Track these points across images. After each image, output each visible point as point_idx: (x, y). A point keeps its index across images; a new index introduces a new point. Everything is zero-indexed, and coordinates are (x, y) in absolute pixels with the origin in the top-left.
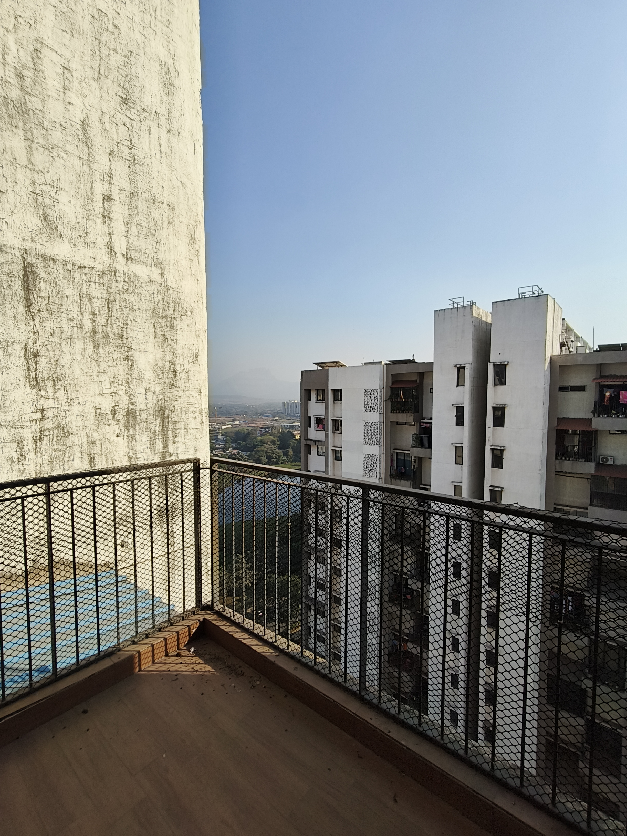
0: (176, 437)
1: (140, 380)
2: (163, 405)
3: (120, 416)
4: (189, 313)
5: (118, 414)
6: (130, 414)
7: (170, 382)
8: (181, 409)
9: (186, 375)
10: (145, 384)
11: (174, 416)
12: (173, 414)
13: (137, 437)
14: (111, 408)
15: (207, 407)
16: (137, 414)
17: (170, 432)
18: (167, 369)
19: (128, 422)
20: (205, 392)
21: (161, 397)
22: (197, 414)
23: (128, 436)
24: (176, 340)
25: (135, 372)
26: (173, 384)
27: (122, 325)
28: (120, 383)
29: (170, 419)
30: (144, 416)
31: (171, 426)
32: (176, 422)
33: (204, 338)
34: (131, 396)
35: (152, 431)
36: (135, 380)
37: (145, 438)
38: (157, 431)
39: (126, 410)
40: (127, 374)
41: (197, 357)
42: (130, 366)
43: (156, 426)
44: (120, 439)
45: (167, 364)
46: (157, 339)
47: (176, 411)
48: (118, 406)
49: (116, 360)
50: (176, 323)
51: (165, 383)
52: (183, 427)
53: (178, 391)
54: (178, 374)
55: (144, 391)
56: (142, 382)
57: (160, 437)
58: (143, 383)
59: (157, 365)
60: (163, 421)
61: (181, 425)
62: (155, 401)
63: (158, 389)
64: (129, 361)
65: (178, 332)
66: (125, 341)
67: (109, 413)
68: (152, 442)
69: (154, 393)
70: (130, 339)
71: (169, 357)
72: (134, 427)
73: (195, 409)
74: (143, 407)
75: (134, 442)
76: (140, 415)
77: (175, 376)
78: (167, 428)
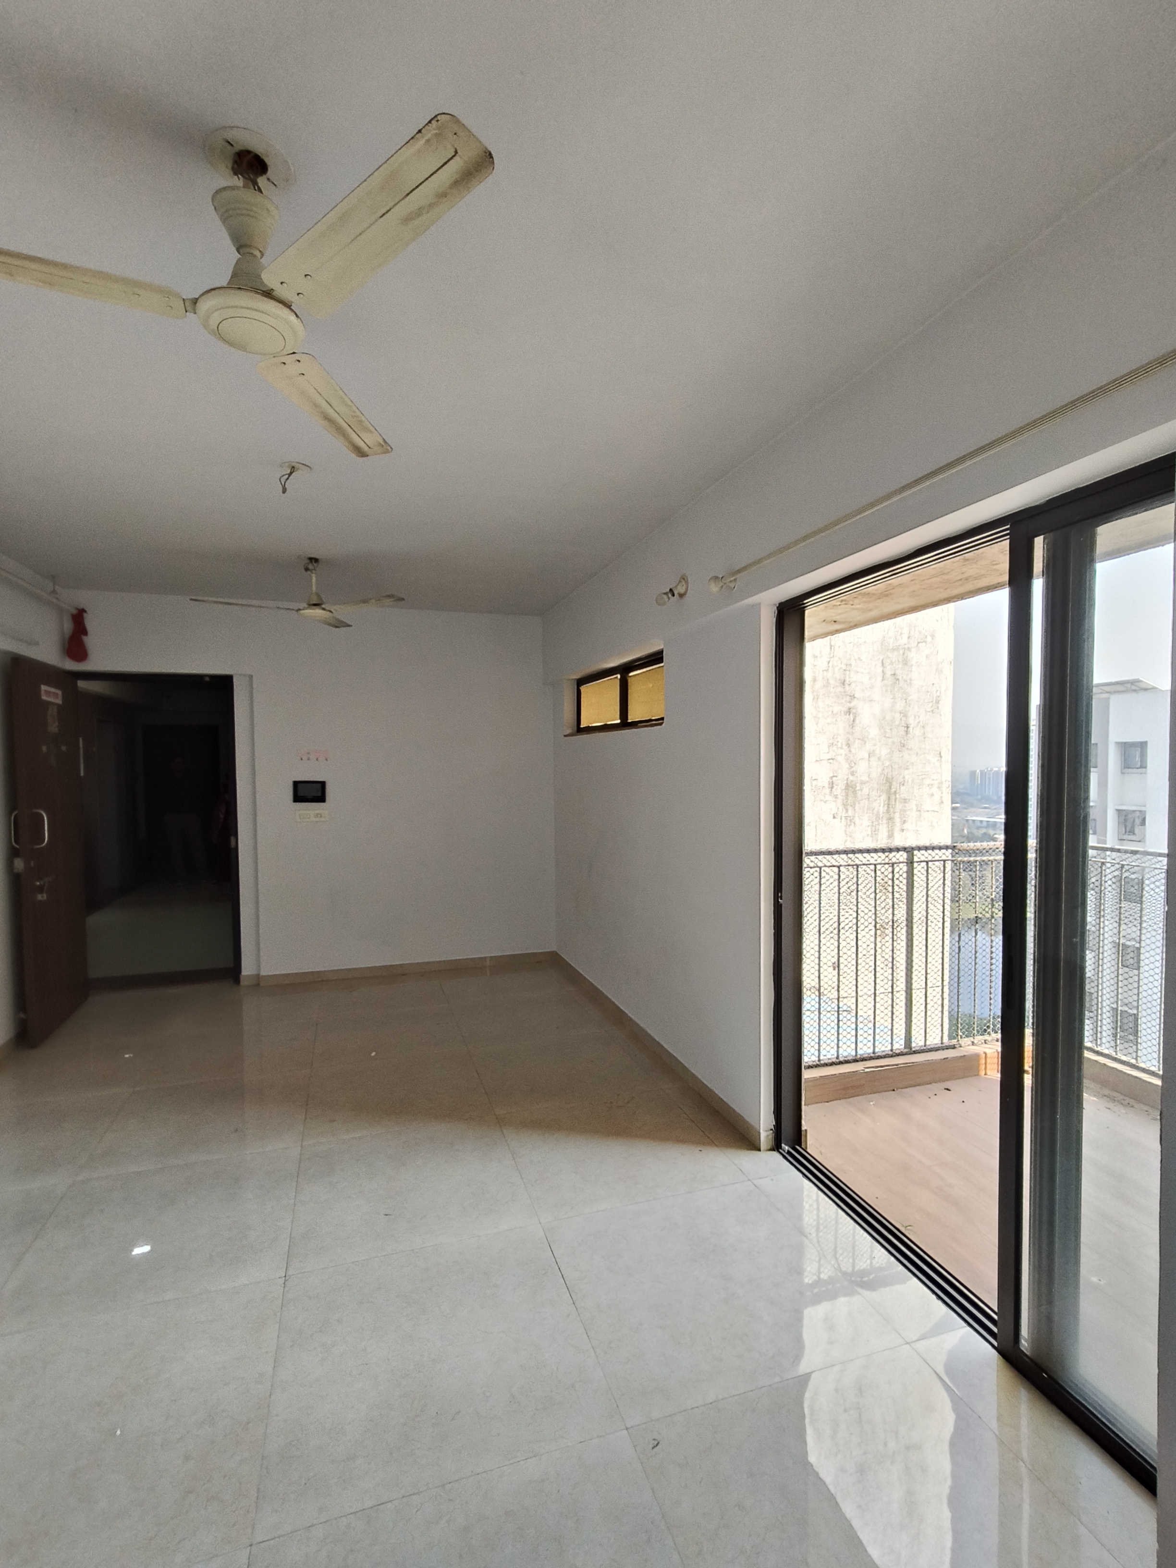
0: (904, 822)
1: (863, 740)
2: (889, 776)
3: (839, 790)
4: (929, 639)
5: (835, 787)
6: (850, 787)
7: (900, 742)
8: (913, 780)
9: (922, 731)
10: (869, 746)
11: (903, 792)
12: (902, 788)
13: (857, 819)
14: (829, 780)
15: (950, 779)
16: (858, 788)
17: (897, 815)
18: (897, 723)
19: (847, 799)
20: (947, 756)
21: (887, 763)
22: (934, 790)
23: (846, 817)
24: (911, 679)
25: (857, 729)
26: (904, 746)
27: (844, 667)
28: (839, 745)
29: (897, 796)
30: (866, 791)
31: (899, 806)
32: (905, 800)
33: (948, 672)
34: (852, 763)
35: (875, 811)
36: (857, 741)
37: (866, 822)
38: (881, 813)
39: (845, 782)
40: (848, 733)
41: (938, 702)
42: (851, 722)
43: (880, 806)
44: (837, 821)
45: (897, 716)
46: (885, 682)
47: (906, 784)
48: (836, 776)
49: (837, 714)
50: (911, 655)
51: (893, 743)
52: (915, 808)
53: (909, 754)
54: (911, 729)
55: (867, 756)
56: (865, 743)
57: (885, 821)
58: (867, 744)
59: (884, 718)
60: (889, 798)
61: (912, 805)
62: (880, 770)
63: (884, 752)
64: (851, 715)
65: (914, 669)
66: (847, 687)
67: (826, 785)
68: (874, 828)
69: (879, 759)
70: (853, 685)
71: (900, 706)
72: (853, 806)
73: (932, 782)
74: (865, 778)
75: (852, 827)
76: (861, 790)
77: (907, 732)
78: (894, 808)
